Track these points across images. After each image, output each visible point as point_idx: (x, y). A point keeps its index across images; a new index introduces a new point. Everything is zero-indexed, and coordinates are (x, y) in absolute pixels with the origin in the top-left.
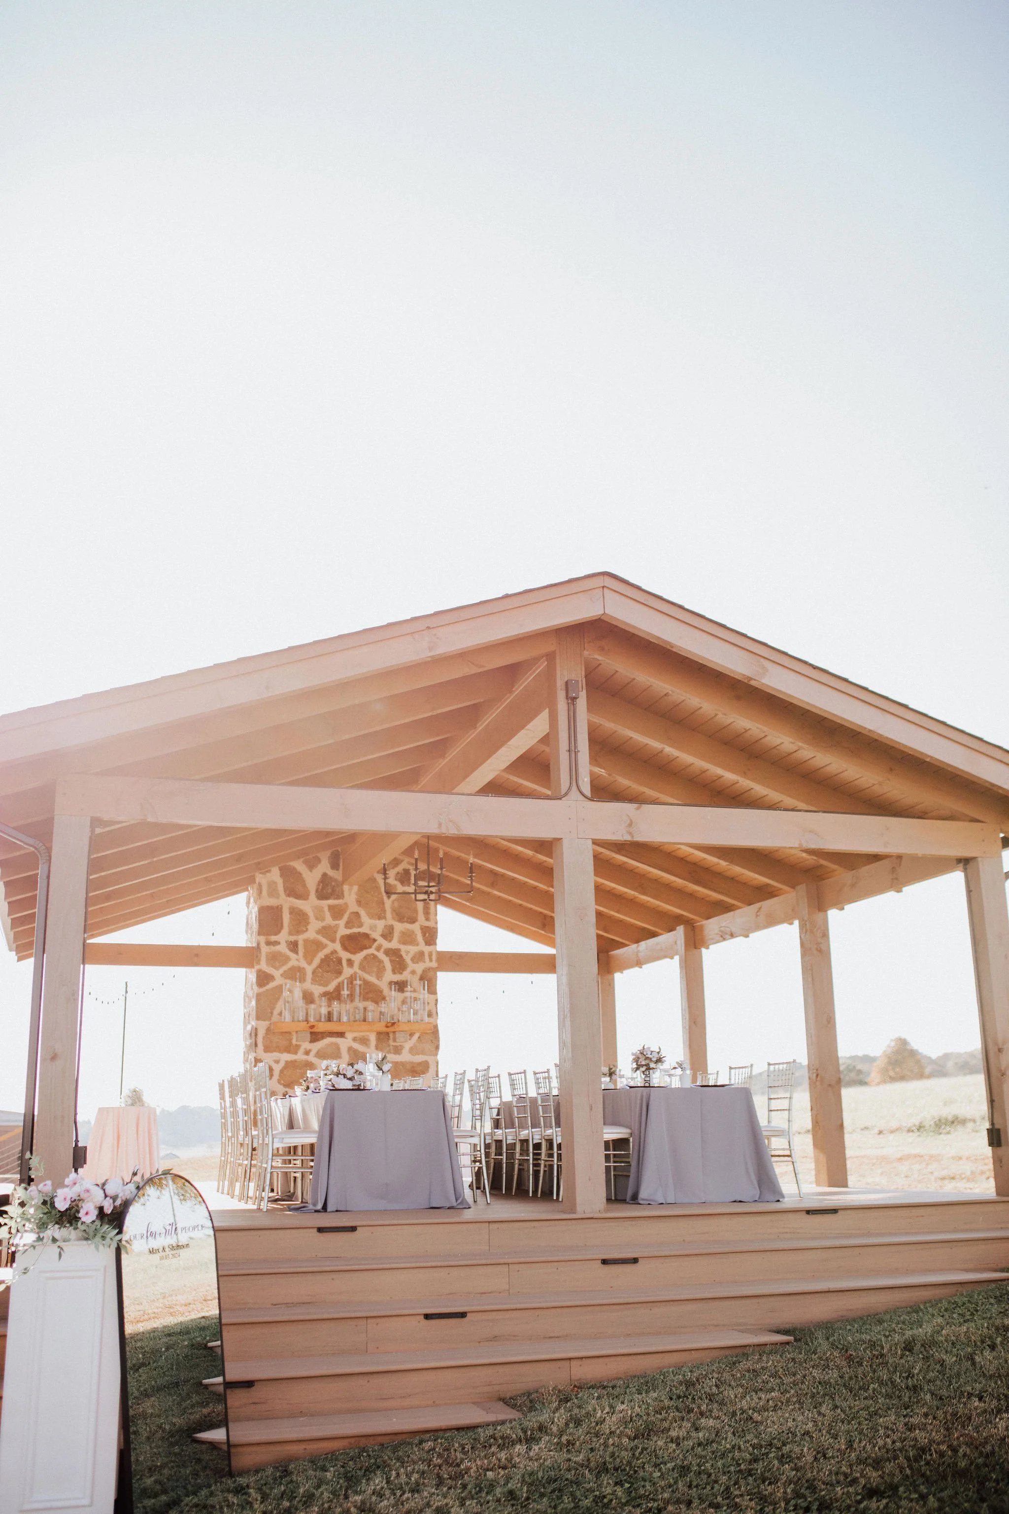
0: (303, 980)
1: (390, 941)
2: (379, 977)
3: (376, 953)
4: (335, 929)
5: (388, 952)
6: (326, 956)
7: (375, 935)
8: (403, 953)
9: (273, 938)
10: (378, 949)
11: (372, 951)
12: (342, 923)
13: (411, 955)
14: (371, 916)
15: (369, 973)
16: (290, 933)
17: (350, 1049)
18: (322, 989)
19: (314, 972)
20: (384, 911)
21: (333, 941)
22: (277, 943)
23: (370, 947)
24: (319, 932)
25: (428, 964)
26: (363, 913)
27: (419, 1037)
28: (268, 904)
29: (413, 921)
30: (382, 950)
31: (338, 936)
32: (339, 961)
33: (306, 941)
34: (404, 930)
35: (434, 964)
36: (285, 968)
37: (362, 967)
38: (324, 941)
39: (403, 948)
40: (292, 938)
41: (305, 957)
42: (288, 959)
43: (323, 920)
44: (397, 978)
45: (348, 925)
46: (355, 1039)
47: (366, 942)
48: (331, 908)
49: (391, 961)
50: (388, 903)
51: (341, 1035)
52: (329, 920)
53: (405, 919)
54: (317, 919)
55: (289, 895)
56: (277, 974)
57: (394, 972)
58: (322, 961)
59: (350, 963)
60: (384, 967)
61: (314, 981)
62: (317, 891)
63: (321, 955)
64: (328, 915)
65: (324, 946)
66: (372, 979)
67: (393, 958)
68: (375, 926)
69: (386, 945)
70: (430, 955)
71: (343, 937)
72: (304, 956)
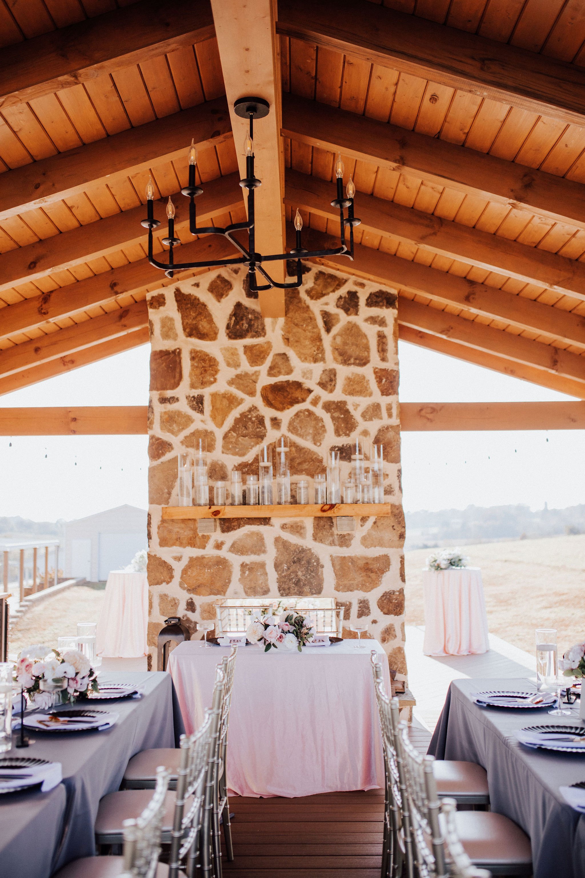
0: (209, 448)
1: (331, 391)
2: (317, 440)
3: (312, 408)
4: (254, 378)
5: (328, 407)
6: (243, 415)
7: (308, 384)
8: (350, 407)
9: (169, 393)
10: (315, 402)
11: (306, 405)
12: (264, 368)
13: (360, 410)
14: (304, 358)
15: (301, 436)
16: (193, 386)
17: (277, 540)
18: (238, 460)
19: (225, 437)
20: (321, 349)
21: (252, 393)
22: (173, 400)
23: (304, 400)
24: (231, 383)
25: (386, 421)
26: (291, 354)
27: (375, 523)
28: (164, 348)
29: (363, 362)
30: (320, 404)
31: (259, 387)
32: (261, 421)
33: (214, 396)
34: (350, 376)
35: (395, 421)
36: (187, 432)
37: (292, 428)
38: (240, 394)
39: (351, 401)
40: (195, 393)
41: (214, 417)
42: (189, 420)
43: (237, 365)
44: (342, 441)
45: (272, 371)
46: (284, 527)
47: (298, 394)
48: (247, 349)
49: (333, 418)
50: (327, 340)
51: (265, 521)
52: (245, 366)
53: (352, 360)
54: (229, 365)
55: (190, 335)
56: (175, 440)
57: (338, 433)
58: (237, 421)
59: (276, 422)
60: (323, 426)
61: (226, 449)
62: (228, 327)
63: (235, 413)
64: (244, 360)
65: (241, 402)
66: (306, 444)
67: (336, 415)
68: (311, 372)
69: (326, 396)
70: (389, 409)
71: (264, 389)
72: (211, 416)
